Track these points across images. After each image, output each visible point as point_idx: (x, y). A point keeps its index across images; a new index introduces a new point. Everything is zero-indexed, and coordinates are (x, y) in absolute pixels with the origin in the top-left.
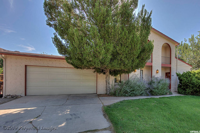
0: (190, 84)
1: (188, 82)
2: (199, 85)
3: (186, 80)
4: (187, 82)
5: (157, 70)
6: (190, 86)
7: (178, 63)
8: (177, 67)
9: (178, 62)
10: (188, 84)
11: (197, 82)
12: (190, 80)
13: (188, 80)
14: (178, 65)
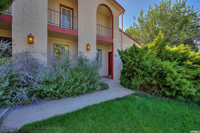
0: (138, 68)
1: (134, 65)
2: (157, 72)
3: (131, 61)
4: (131, 64)
5: (87, 45)
6: (138, 73)
7: (123, 38)
8: (122, 44)
9: (123, 36)
10: (134, 68)
11: (153, 64)
12: (137, 60)
13: (135, 61)
14: (123, 41)
